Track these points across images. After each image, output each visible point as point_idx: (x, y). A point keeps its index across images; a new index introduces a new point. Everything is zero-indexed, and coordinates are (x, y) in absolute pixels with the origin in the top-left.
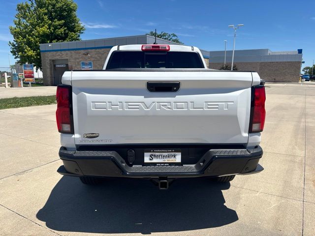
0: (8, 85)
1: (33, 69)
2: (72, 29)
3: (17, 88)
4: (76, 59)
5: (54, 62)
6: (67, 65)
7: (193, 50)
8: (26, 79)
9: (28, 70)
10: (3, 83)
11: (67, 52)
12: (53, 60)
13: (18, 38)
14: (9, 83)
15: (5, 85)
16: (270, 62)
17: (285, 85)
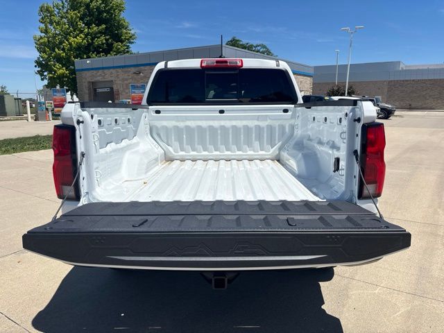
0: (32, 118)
1: (65, 95)
2: (118, 38)
3: (43, 122)
4: (123, 80)
5: (94, 85)
6: (112, 89)
7: (278, 65)
8: (56, 109)
9: (58, 96)
10: (25, 115)
11: (111, 70)
12: (93, 83)
13: (45, 52)
14: (33, 115)
15: (27, 117)
16: (403, 81)
17: (425, 113)
